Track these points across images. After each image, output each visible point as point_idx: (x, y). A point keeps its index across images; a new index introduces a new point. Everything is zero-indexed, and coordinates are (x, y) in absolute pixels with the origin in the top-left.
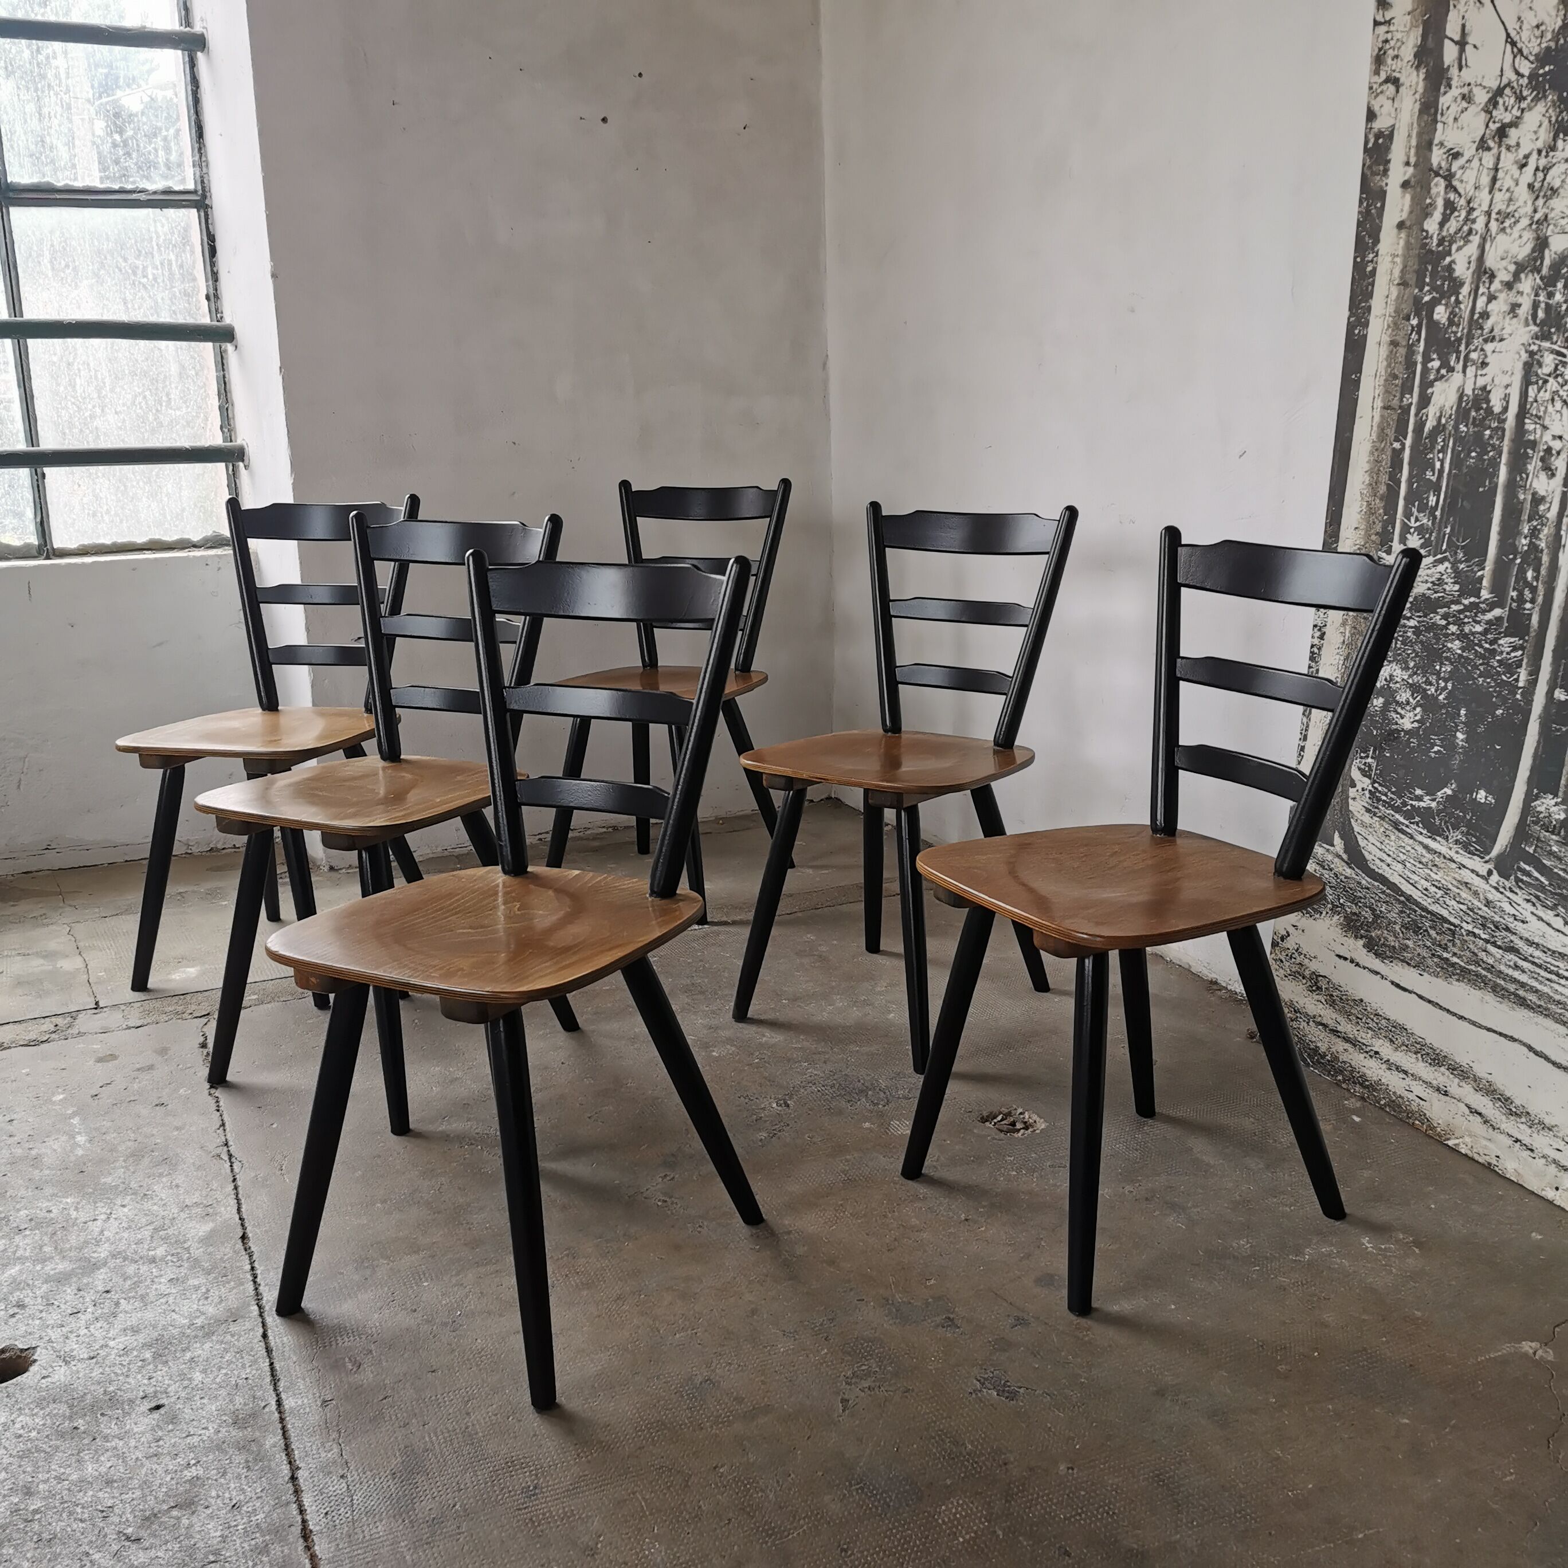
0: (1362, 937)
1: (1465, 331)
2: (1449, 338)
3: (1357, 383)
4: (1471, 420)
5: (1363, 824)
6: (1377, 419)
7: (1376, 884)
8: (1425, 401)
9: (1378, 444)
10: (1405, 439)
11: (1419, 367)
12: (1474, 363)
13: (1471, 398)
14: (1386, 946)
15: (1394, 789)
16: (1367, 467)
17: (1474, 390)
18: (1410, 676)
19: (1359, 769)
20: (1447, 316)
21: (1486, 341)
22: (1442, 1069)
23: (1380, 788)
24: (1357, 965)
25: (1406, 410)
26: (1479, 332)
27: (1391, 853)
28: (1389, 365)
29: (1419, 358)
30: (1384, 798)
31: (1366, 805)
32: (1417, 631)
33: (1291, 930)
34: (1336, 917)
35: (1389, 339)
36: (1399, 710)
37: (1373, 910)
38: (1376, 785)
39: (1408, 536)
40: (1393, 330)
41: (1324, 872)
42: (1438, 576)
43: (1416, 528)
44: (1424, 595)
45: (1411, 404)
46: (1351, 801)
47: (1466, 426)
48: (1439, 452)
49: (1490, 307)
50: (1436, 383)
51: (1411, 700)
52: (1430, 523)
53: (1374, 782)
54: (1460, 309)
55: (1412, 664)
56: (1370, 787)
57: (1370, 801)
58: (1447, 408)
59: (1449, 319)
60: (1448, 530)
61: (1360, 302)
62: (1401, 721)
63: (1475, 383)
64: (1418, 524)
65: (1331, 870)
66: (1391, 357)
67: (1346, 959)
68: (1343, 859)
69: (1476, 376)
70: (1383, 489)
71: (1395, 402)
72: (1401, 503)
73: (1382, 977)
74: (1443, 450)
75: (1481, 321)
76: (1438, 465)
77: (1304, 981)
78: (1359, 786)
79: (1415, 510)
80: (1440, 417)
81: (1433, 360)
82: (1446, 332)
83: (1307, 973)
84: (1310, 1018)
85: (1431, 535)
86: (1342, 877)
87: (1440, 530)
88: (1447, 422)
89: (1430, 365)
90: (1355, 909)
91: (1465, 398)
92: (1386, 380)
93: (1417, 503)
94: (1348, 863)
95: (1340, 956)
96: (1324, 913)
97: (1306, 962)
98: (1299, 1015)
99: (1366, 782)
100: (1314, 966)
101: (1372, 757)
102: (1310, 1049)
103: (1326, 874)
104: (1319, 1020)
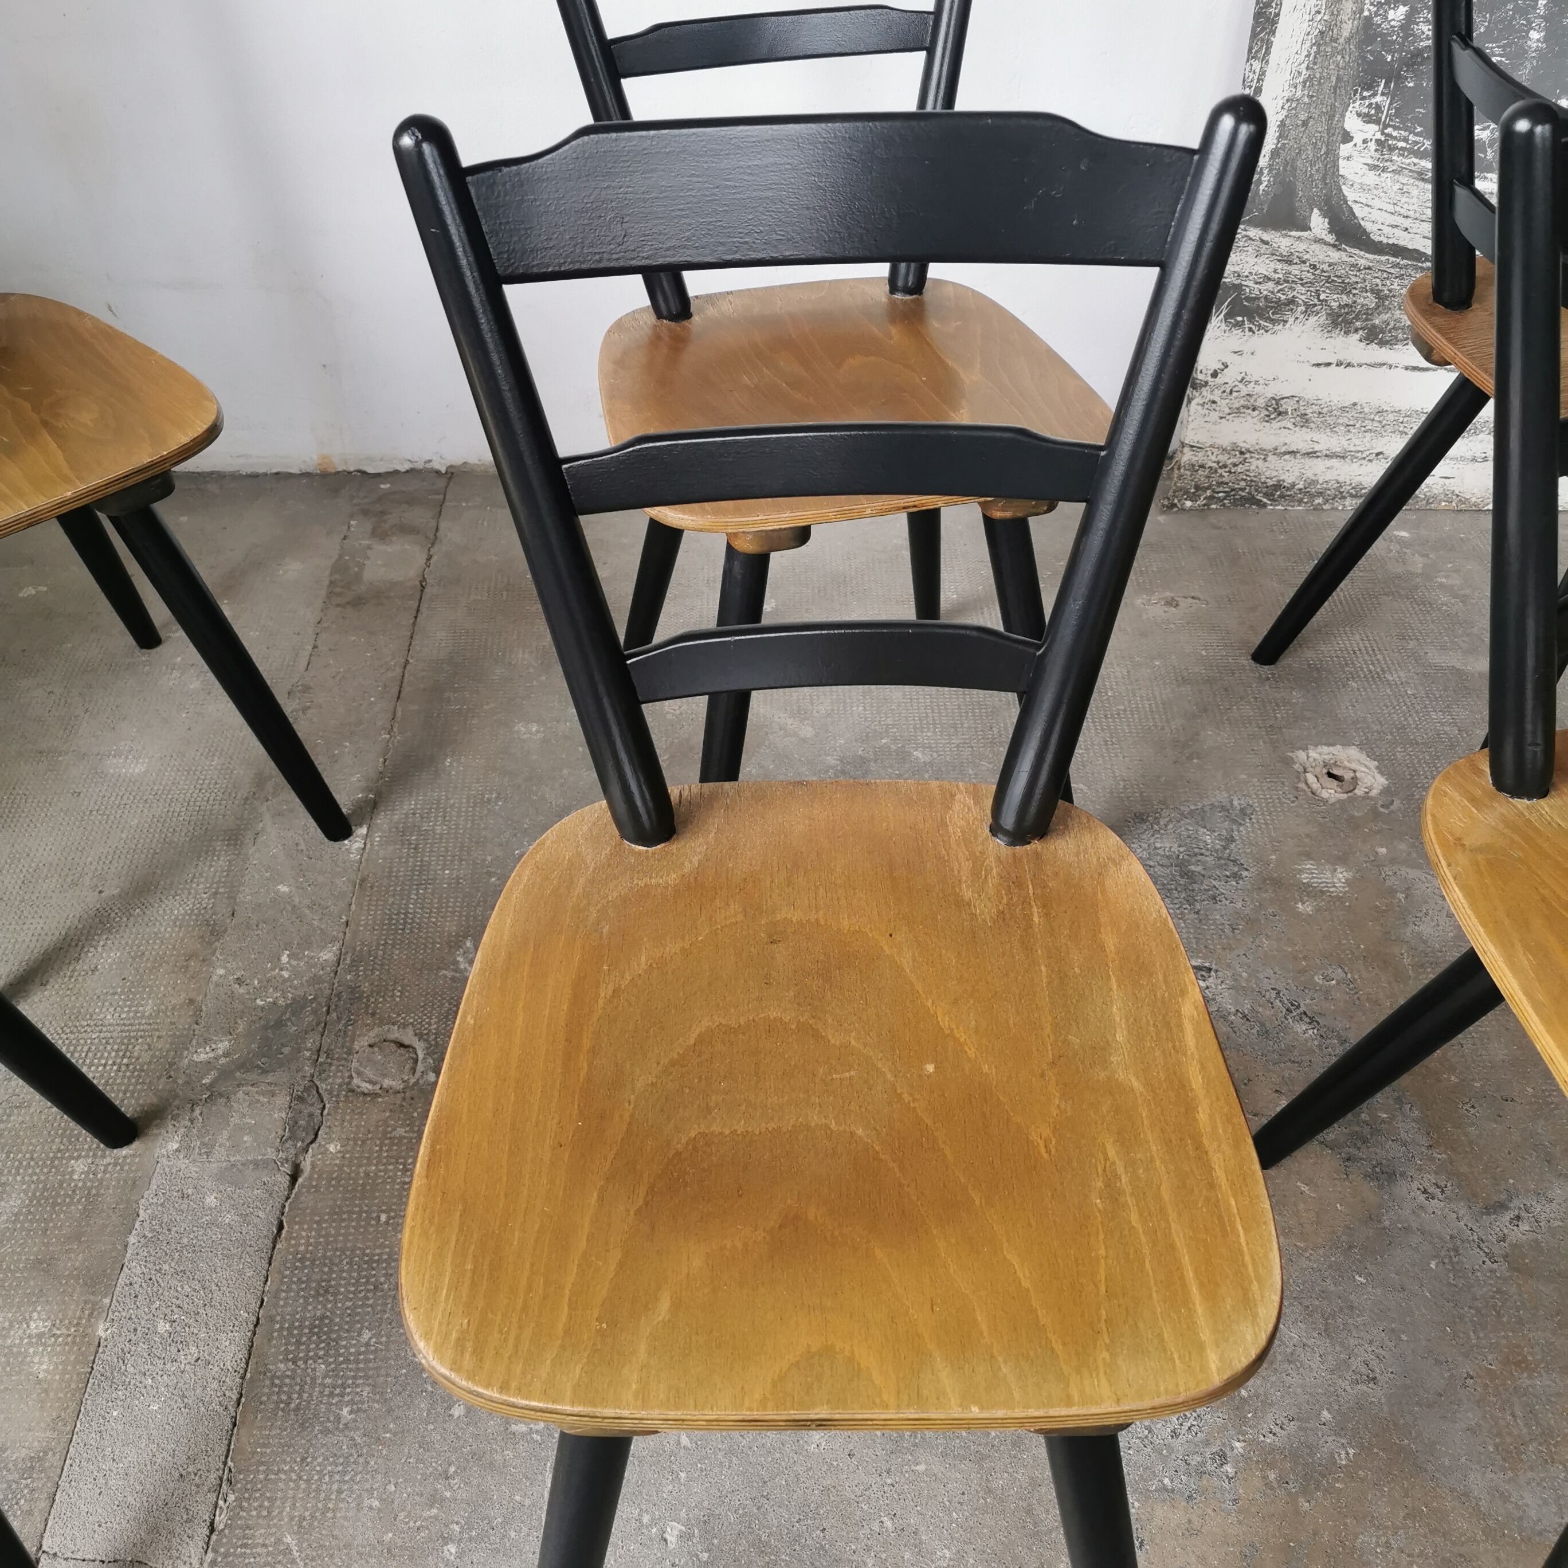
0: (1356, 330)
5: (1364, 188)
7: (1383, 258)
14: (1399, 328)
15: (1419, 129)
19: (1359, 115)
22: (1481, 436)
23: (1395, 134)
24: (1349, 365)
27: (1411, 214)
30: (1402, 144)
31: (1370, 161)
33: (1229, 359)
34: (1313, 319)
37: (1377, 293)
38: (1389, 130)
41: (1291, 268)
46: (1342, 163)
53: (1386, 126)
56: (1379, 136)
57: (1377, 155)
65: (1304, 262)
67: (1329, 364)
68: (1326, 243)
73: (1391, 367)
77: (1256, 412)
78: (1358, 139)
83: (1261, 402)
84: (1264, 454)
86: (1326, 267)
90: (1345, 299)
94: (1334, 246)
95: (1318, 365)
96: (1291, 320)
97: (1259, 389)
98: (1248, 455)
99: (1372, 131)
100: (1272, 391)
101: (1383, 94)
102: (1267, 487)
103: (1295, 270)
104: (1283, 449)
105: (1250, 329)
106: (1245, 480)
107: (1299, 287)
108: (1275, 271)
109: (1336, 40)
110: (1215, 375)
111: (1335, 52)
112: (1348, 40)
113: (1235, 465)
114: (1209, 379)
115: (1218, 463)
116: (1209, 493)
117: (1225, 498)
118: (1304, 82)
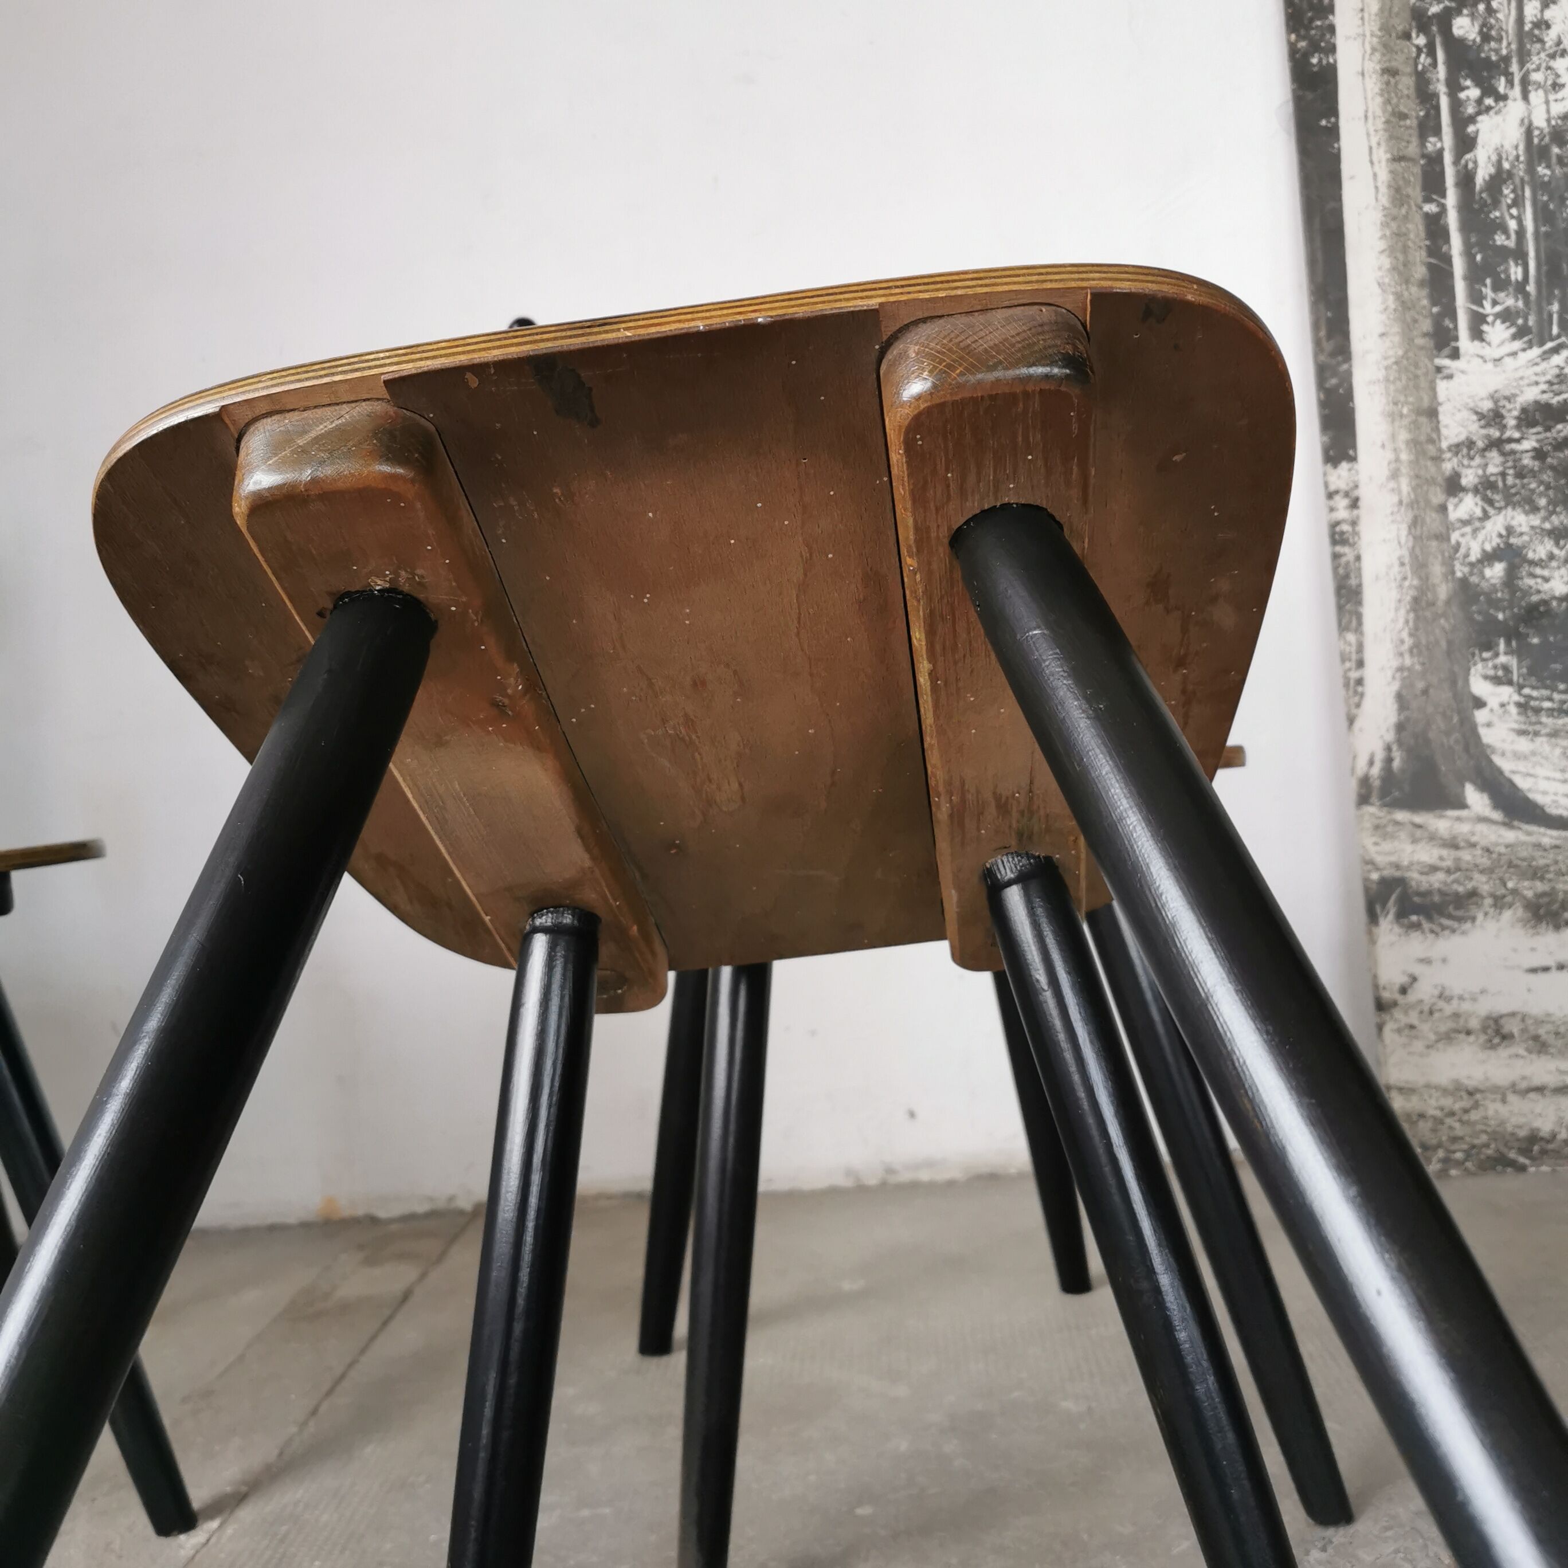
1: (1514, 46)
2: (1488, 58)
3: (1334, 132)
4: (1554, 160)
5: (1518, 756)
6: (1384, 176)
8: (1465, 143)
9: (1395, 211)
10: (1444, 196)
11: (1444, 102)
12: (1539, 86)
13: (1546, 130)
15: (1561, 686)
16: (1382, 245)
17: (1548, 121)
18: (1545, 519)
19: (1486, 677)
20: (1477, 28)
21: (1552, 56)
23: (1535, 694)
25: (1437, 159)
26: (1538, 46)
28: (1388, 101)
29: (1442, 89)
30: (1547, 704)
31: (1516, 726)
32: (1539, 454)
33: (1418, 969)
34: (1507, 915)
35: (1378, 67)
36: (1538, 571)
38: (1526, 691)
39: (1485, 328)
40: (1383, 55)
41: (1459, 854)
42: (1557, 371)
43: (1497, 316)
44: (1537, 403)
45: (1442, 150)
46: (1482, 731)
47: (1548, 167)
48: (1509, 207)
49: (1548, 14)
50: (1480, 118)
51: (1556, 551)
52: (1520, 304)
53: (1521, 687)
54: (1497, 20)
55: (1543, 502)
56: (1516, 698)
57: (1522, 719)
58: (1508, 146)
59: (1481, 32)
60: (1555, 307)
61: (1311, 20)
62: (1546, 587)
63: (1548, 111)
64: (1498, 308)
65: (1474, 846)
66: (1389, 91)
67: (1546, 969)
68: (1494, 822)
69: (1547, 102)
70: (1420, 272)
71: (1413, 149)
72: (1460, 287)
74: (1518, 202)
75: (1536, 32)
76: (1513, 225)
77: (1472, 1038)
78: (1493, 702)
79: (1488, 291)
80: (1499, 162)
81: (1468, 88)
82: (1480, 48)
83: (1474, 1024)
84: (1501, 1093)
85: (1526, 320)
86: (1503, 850)
87: (1540, 311)
88: (1513, 166)
89: (1462, 95)
90: (1540, 887)
91: (1536, 133)
92: (1387, 122)
93: (1488, 281)
94: (1504, 824)
95: (1534, 971)
96: (1480, 916)
97: (1466, 1006)
98: (1478, 1096)
99: (1506, 693)
100: (1485, 1007)
101: (1506, 653)
102: (1518, 1140)
103: (1466, 856)
104: (1524, 1085)
105: (1432, 931)
106: (1485, 1132)
107: (1477, 876)
108: (1441, 858)
109: (1433, 604)
110: (1403, 991)
111: (1436, 617)
112: (1448, 602)
113: (1466, 1111)
114: (1398, 997)
115: (1442, 1109)
116: (1441, 1154)
117: (1466, 1160)
118: (1411, 651)
